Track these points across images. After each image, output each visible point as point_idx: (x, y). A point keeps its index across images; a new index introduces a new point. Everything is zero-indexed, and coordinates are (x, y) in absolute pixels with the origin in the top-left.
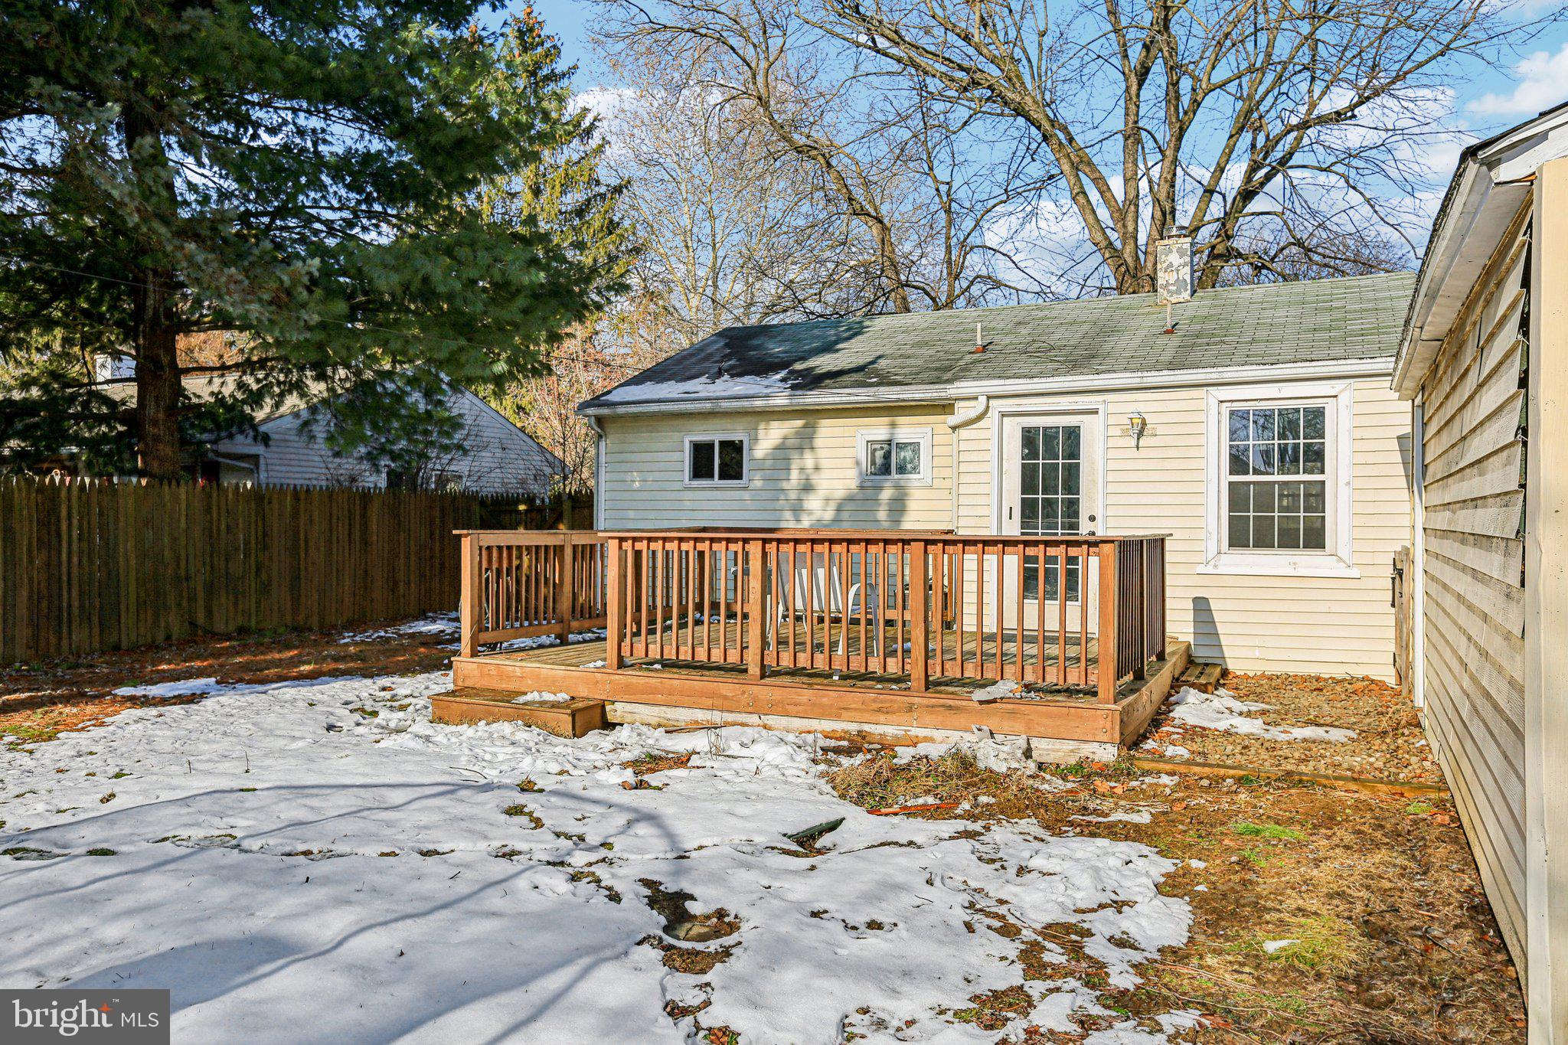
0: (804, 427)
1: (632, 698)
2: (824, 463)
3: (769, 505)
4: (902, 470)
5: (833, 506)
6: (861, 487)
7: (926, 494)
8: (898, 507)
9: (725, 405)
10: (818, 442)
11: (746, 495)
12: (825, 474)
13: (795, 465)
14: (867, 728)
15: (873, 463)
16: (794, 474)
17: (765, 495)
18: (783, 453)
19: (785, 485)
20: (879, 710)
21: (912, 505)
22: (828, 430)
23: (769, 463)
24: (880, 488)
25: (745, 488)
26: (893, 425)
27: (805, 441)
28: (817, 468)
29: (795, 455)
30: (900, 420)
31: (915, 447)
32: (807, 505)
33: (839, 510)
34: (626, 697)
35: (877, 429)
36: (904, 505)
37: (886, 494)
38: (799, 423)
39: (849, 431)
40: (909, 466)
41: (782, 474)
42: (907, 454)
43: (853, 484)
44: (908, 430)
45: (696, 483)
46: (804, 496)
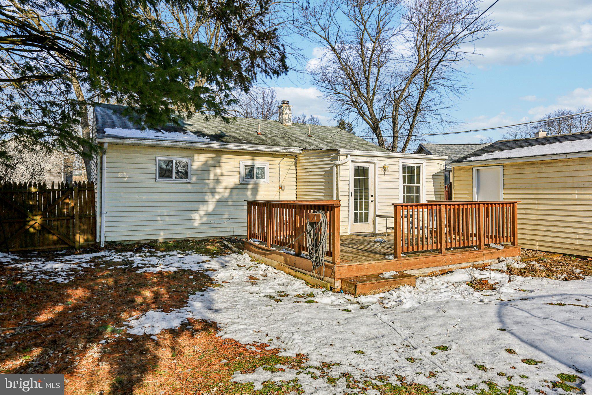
0: (216, 157)
1: (410, 268)
2: (225, 173)
3: (200, 190)
4: (257, 178)
5: (228, 191)
6: (240, 184)
7: (267, 187)
8: (255, 191)
9: (189, 145)
10: (222, 164)
11: (189, 186)
12: (225, 178)
13: (212, 173)
14: (475, 263)
15: (246, 174)
16: (212, 177)
17: (199, 186)
18: (206, 168)
19: (207, 181)
20: (477, 257)
21: (260, 191)
22: (226, 159)
23: (199, 172)
24: (248, 184)
25: (189, 183)
26: (253, 159)
27: (216, 163)
28: (222, 175)
29: (212, 169)
30: (256, 158)
31: (263, 169)
32: (217, 190)
33: (231, 193)
34: (408, 268)
35: (247, 161)
36: (257, 191)
37: (250, 186)
38: (214, 155)
39: (236, 161)
40: (260, 176)
41: (206, 177)
42: (260, 171)
43: (238, 182)
44: (259, 162)
45: (162, 180)
46: (216, 186)
